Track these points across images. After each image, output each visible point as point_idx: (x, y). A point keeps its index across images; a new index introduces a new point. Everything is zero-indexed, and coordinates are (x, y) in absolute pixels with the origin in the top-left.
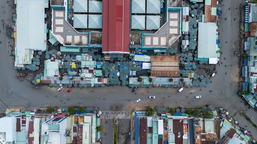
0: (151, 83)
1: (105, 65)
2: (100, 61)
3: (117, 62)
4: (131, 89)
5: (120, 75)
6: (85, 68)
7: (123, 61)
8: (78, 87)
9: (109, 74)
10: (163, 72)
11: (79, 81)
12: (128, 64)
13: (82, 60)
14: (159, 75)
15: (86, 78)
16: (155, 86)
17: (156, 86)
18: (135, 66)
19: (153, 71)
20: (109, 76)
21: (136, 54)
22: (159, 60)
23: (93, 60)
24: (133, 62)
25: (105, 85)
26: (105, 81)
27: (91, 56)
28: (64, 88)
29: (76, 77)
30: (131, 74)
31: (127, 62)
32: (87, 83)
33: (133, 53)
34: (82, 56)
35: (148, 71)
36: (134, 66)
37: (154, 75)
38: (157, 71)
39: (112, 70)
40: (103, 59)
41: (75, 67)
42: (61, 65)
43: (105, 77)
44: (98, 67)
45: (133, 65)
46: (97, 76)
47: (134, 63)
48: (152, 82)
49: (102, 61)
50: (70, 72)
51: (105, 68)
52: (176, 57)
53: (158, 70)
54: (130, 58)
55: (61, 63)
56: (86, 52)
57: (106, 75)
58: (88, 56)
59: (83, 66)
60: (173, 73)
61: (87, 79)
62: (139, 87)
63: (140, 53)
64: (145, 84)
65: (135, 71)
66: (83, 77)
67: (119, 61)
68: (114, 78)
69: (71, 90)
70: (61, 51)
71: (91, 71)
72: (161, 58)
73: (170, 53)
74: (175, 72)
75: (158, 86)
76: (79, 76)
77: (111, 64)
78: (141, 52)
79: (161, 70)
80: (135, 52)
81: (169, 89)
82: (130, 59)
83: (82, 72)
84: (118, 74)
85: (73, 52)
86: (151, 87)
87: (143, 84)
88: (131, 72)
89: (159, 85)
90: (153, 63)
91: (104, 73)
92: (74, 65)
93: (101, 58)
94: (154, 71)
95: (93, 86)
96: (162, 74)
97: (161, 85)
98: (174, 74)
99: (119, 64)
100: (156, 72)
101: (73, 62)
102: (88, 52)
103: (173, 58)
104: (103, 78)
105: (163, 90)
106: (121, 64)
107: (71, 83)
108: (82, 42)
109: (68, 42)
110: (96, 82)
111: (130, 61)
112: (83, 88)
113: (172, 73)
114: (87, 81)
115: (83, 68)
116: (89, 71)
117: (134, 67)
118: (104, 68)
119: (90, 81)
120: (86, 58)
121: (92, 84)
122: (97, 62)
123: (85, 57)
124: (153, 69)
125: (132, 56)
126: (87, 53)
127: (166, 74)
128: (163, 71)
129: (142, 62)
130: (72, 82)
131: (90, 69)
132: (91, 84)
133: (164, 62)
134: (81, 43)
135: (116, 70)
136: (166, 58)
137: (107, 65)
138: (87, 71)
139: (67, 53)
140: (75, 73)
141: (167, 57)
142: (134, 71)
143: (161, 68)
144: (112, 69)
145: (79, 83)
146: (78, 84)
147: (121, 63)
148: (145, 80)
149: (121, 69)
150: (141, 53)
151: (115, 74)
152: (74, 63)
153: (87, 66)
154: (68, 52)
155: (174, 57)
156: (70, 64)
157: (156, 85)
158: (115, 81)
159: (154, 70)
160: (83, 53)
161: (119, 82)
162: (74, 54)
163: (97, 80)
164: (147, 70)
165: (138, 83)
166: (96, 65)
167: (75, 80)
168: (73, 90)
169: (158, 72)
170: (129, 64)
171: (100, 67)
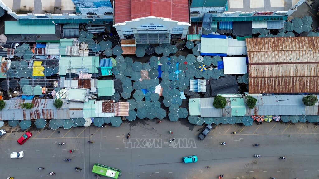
0: (250, 111)
1: (123, 67)
2: (110, 57)
3: (153, 57)
4: (195, 132)
5: (163, 91)
6: (67, 76)
7: (171, 55)
8: (47, 128)
9: (134, 91)
10: (284, 79)
11: (49, 112)
12: (183, 62)
13: (62, 56)
14: (272, 88)
15: (69, 102)
16: (262, 120)
17: (266, 119)
18: (204, 66)
19: (254, 78)
20: (134, 95)
21: (203, 35)
22: (269, 48)
23: (91, 54)
24: (196, 56)
25: (124, 121)
26: (123, 109)
27: (86, 45)
28: (9, 132)
29: (43, 101)
30: (192, 89)
31: (182, 58)
32: (72, 116)
33: (197, 33)
34: (62, 45)
35: (240, 80)
36: (200, 67)
37: (258, 89)
38: (265, 77)
39: (140, 80)
40: (116, 51)
41: (42, 75)
42: (5, 69)
43: (123, 99)
44: (104, 73)
45: (197, 64)
46: (100, 97)
47: (200, 59)
48: (253, 110)
49: (114, 56)
50: (27, 89)
51: (124, 73)
52: (312, 40)
53: (270, 75)
54: (189, 46)
55: (5, 64)
56: (72, 34)
57: (126, 94)
58: (77, 45)
59: (62, 71)
60: (310, 81)
61: (72, 106)
62: (218, 122)
63: (213, 33)
64: (233, 114)
65: (204, 81)
66: (63, 100)
67: (161, 56)
68: (147, 101)
69: (30, 137)
70: (7, 32)
71: (84, 84)
72: (274, 43)
73: (294, 31)
74: (316, 79)
75: (270, 120)
76: (51, 97)
77: (138, 64)
78: (218, 30)
79: (278, 73)
80: (203, 31)
81: (301, 127)
82: (190, 48)
83: (61, 86)
84: (158, 90)
85: (38, 36)
86: (251, 123)
87: (229, 115)
88: (192, 82)
89: (274, 118)
90: (252, 56)
91: (119, 88)
92: (38, 70)
93: (112, 48)
94: (258, 78)
95: (88, 124)
96: (279, 85)
97: (279, 117)
98: (314, 84)
99: (160, 64)
100: (263, 79)
101: (38, 60)
102: (77, 33)
103: (305, 41)
104: (116, 102)
105: (284, 132)
106: (164, 64)
107: (28, 117)
108: (61, 6)
109: (25, 7)
110: (96, 112)
111: (189, 56)
112: (61, 130)
113: (307, 81)
114: (71, 112)
115: (64, 76)
116: (78, 84)
117: (202, 70)
118: (120, 75)
119: (81, 109)
120: (71, 49)
121: (86, 120)
122: (100, 59)
123: (69, 48)
124: (256, 72)
125: (194, 42)
126: (75, 37)
127: (290, 87)
128: (282, 77)
129: (222, 56)
130: (31, 114)
131: (80, 77)
132: (82, 120)
133: (283, 52)
134: (57, 8)
135: (152, 78)
136: (287, 43)
137: (127, 66)
138: (75, 83)
139: (23, 38)
140: (40, 90)
141: (289, 40)
142: (202, 80)
143: (277, 69)
144: (141, 77)
145: (49, 118)
146: (48, 120)
147: (166, 60)
148: (233, 102)
149: (165, 76)
150: (217, 34)
151: (149, 90)
152: (41, 63)
153: (74, 72)
154: (26, 36)
155: (306, 39)
156: (30, 67)
157: (265, 117)
158: (150, 108)
159: (259, 75)
160: (65, 37)
161: (162, 110)
162: (39, 40)
163: (100, 107)
164: (237, 75)
165: (216, 113)
166: (97, 65)
167: (40, 108)
168: (33, 138)
169: (269, 81)
170: (186, 63)
171: (109, 73)
